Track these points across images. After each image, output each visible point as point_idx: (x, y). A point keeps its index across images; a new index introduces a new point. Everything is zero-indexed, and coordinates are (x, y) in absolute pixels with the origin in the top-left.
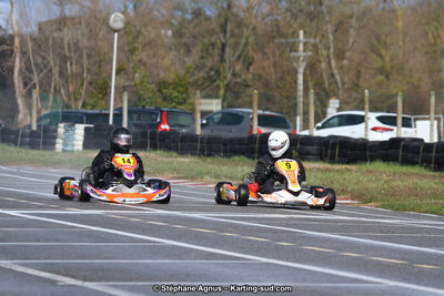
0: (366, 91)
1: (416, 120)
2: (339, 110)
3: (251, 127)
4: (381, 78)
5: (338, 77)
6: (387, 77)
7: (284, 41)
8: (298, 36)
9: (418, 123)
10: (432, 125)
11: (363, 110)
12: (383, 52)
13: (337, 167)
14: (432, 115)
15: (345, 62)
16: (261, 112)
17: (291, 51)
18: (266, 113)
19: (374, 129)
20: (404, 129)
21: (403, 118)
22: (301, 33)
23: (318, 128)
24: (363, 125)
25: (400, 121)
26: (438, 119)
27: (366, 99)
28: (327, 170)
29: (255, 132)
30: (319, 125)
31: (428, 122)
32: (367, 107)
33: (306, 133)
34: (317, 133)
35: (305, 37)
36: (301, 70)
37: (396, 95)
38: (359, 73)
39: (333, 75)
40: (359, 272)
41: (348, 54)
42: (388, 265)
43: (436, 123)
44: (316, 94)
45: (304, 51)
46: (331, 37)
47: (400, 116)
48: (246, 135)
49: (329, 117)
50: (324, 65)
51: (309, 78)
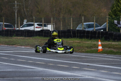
0: (34, 17)
1: (47, 25)
2: (27, 22)
3: (3, 27)
4: (38, 13)
5: (26, 13)
6: (40, 13)
7: (11, 4)
8: (15, 3)
9: (48, 25)
10: (52, 26)
11: (33, 22)
12: (38, 6)
13: (26, 38)
14: (52, 23)
15: (28, 9)
16: (5, 23)
17: (13, 6)
18: (7, 24)
19: (36, 27)
20: (44, 27)
21: (44, 24)
22: (16, 1)
23: (21, 28)
24: (33, 26)
25: (43, 25)
26: (53, 24)
27: (34, 19)
28: (24, 39)
29: (4, 29)
30: (21, 26)
31: (51, 25)
32: (34, 21)
33: (18, 29)
34: (21, 29)
35: (17, 2)
36: (16, 12)
37: (42, 18)
38: (32, 12)
39: (25, 13)
40: (33, 66)
41: (29, 7)
42: (40, 64)
43: (53, 25)
44: (20, 18)
45: (17, 6)
46: (24, 2)
47: (43, 24)
48: (1, 30)
49: (24, 24)
50: (22, 10)
51: (18, 14)
